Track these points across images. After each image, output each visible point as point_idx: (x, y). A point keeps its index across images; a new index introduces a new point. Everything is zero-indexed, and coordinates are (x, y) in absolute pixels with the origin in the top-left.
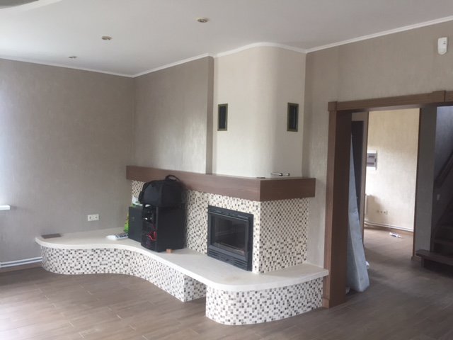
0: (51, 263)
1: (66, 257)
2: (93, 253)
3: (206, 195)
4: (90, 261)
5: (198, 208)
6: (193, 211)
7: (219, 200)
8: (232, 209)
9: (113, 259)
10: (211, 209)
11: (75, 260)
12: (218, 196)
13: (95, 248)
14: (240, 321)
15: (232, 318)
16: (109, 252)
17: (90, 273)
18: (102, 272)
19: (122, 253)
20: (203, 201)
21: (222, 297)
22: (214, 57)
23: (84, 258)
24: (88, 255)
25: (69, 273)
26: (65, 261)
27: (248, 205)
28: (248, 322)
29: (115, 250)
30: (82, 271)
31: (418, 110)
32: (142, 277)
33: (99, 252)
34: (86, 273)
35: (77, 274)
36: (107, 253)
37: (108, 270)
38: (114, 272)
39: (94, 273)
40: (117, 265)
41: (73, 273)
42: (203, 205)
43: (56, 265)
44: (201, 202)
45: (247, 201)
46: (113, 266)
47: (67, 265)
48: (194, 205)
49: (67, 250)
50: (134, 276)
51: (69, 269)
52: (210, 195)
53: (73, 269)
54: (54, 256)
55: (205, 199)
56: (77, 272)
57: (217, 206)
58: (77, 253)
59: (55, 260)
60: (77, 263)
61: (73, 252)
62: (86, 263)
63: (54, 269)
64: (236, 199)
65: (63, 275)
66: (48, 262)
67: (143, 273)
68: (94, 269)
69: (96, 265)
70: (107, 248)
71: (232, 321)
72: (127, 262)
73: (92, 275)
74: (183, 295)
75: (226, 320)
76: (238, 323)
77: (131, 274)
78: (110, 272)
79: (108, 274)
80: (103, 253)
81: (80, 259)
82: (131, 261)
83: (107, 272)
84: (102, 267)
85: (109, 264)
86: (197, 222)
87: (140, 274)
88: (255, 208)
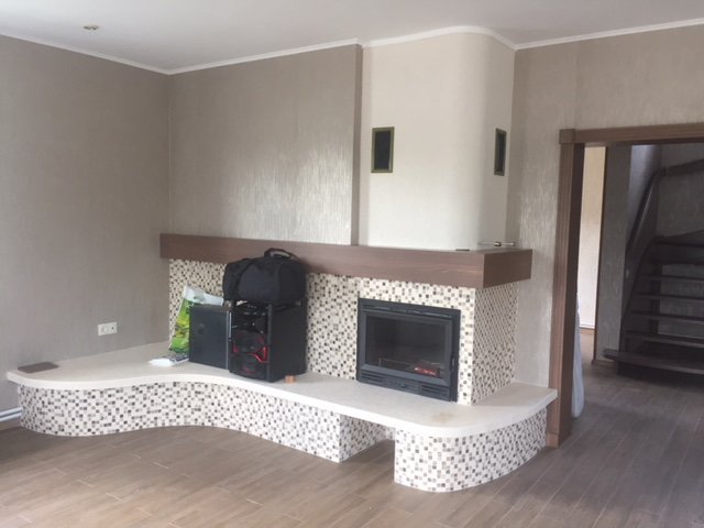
0: (49, 417)
1: (83, 405)
2: (134, 393)
3: (351, 281)
4: (129, 408)
5: (333, 303)
6: (322, 309)
7: (384, 288)
8: (413, 302)
9: (172, 400)
10: (364, 305)
11: (100, 408)
12: (380, 283)
13: (137, 385)
14: (459, 483)
15: (448, 481)
16: (164, 390)
17: (129, 429)
18: (152, 426)
19: (189, 388)
20: (346, 291)
21: (430, 449)
22: (364, 46)
23: (119, 403)
24: (126, 398)
25: (90, 434)
26: (81, 412)
27: (449, 295)
28: (471, 484)
29: (175, 384)
30: (114, 427)
31: (604, 149)
32: (232, 427)
33: (145, 390)
34: (121, 430)
35: (105, 433)
36: (160, 391)
37: (163, 421)
38: (174, 424)
39: (137, 428)
40: (179, 411)
41: (97, 433)
42: (345, 298)
43: (61, 421)
44: (340, 294)
45: (446, 290)
46: (171, 414)
47: (85, 418)
48: (324, 300)
49: (85, 392)
50: (213, 428)
51: (89, 425)
52: (362, 282)
53: (97, 426)
54: (56, 404)
55: (351, 288)
56: (106, 431)
57: (377, 298)
58: (106, 396)
59: (57, 411)
60: (106, 414)
61: (97, 394)
62: (121, 412)
63: (56, 428)
64: (421, 287)
65: (77, 438)
66: (40, 416)
67: (233, 421)
68: (137, 421)
69: (139, 414)
70: (160, 382)
71: (448, 485)
72: (200, 403)
73: (133, 432)
74: (337, 452)
75: (438, 485)
76: (457, 488)
77: (207, 424)
78: (167, 424)
79: (163, 428)
80: (152, 391)
81: (110, 407)
82: (207, 401)
83: (160, 425)
84: (152, 416)
85: (164, 411)
86: (331, 328)
87: (226, 423)
88: (463, 300)
